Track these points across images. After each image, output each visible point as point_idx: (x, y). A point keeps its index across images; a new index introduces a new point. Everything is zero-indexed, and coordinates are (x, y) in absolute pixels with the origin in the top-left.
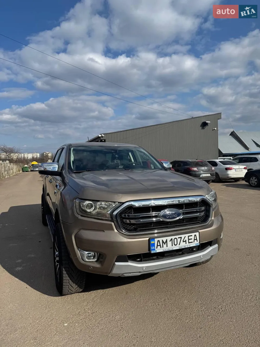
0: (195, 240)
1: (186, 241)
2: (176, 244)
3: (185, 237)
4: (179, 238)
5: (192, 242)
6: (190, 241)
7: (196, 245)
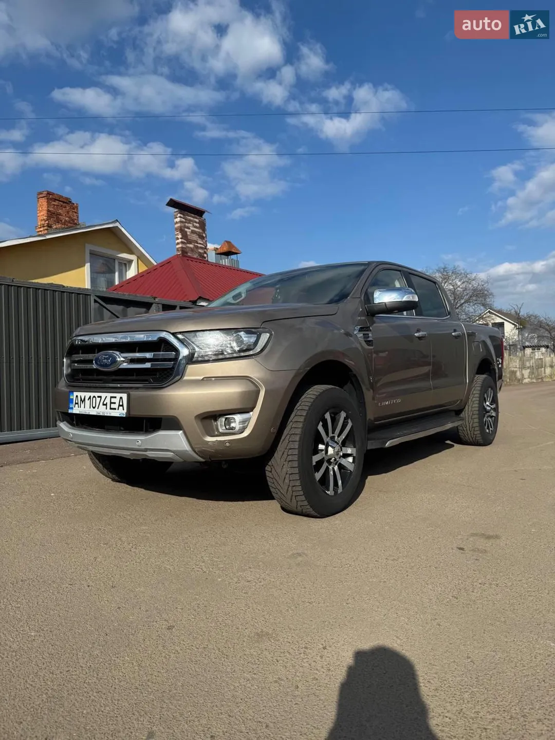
0: (119, 405)
1: (106, 405)
2: (94, 406)
3: (106, 397)
4: (98, 397)
5: (115, 409)
6: (113, 406)
7: (120, 415)
